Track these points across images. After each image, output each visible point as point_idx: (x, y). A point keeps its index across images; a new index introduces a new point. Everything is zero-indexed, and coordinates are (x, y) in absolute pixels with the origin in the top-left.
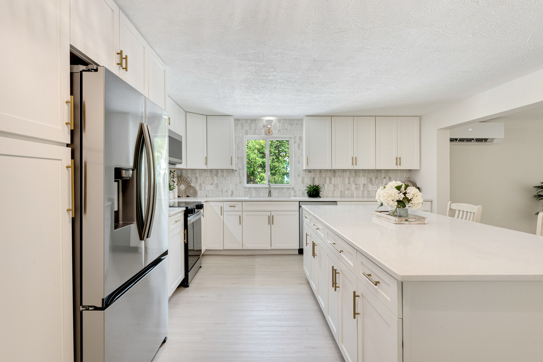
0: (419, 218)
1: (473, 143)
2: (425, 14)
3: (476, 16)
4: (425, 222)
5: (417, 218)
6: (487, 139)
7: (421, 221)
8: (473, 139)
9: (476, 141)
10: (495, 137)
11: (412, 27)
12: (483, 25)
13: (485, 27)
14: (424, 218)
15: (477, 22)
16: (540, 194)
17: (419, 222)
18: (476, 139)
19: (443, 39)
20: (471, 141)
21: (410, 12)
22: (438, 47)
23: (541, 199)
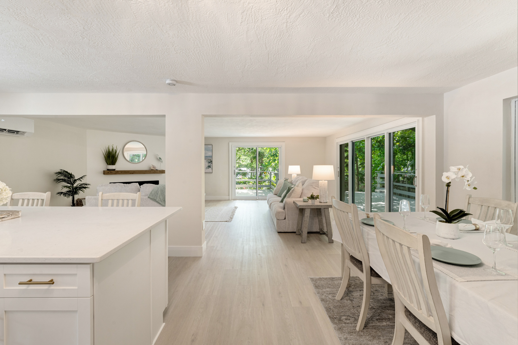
0: (13, 213)
1: (4, 133)
2: (39, 19)
3: (75, 45)
4: (19, 215)
5: (11, 213)
6: (19, 132)
7: (15, 215)
8: (5, 130)
9: (8, 132)
10: (26, 131)
11: (16, 19)
12: (75, 52)
13: (74, 54)
14: (18, 212)
15: (72, 48)
16: (58, 178)
17: (13, 217)
18: (8, 130)
19: (37, 44)
20: (3, 131)
21: (27, 8)
22: (27, 46)
23: (60, 182)
